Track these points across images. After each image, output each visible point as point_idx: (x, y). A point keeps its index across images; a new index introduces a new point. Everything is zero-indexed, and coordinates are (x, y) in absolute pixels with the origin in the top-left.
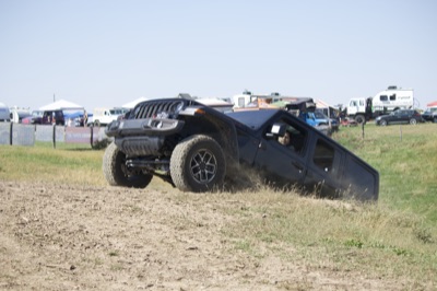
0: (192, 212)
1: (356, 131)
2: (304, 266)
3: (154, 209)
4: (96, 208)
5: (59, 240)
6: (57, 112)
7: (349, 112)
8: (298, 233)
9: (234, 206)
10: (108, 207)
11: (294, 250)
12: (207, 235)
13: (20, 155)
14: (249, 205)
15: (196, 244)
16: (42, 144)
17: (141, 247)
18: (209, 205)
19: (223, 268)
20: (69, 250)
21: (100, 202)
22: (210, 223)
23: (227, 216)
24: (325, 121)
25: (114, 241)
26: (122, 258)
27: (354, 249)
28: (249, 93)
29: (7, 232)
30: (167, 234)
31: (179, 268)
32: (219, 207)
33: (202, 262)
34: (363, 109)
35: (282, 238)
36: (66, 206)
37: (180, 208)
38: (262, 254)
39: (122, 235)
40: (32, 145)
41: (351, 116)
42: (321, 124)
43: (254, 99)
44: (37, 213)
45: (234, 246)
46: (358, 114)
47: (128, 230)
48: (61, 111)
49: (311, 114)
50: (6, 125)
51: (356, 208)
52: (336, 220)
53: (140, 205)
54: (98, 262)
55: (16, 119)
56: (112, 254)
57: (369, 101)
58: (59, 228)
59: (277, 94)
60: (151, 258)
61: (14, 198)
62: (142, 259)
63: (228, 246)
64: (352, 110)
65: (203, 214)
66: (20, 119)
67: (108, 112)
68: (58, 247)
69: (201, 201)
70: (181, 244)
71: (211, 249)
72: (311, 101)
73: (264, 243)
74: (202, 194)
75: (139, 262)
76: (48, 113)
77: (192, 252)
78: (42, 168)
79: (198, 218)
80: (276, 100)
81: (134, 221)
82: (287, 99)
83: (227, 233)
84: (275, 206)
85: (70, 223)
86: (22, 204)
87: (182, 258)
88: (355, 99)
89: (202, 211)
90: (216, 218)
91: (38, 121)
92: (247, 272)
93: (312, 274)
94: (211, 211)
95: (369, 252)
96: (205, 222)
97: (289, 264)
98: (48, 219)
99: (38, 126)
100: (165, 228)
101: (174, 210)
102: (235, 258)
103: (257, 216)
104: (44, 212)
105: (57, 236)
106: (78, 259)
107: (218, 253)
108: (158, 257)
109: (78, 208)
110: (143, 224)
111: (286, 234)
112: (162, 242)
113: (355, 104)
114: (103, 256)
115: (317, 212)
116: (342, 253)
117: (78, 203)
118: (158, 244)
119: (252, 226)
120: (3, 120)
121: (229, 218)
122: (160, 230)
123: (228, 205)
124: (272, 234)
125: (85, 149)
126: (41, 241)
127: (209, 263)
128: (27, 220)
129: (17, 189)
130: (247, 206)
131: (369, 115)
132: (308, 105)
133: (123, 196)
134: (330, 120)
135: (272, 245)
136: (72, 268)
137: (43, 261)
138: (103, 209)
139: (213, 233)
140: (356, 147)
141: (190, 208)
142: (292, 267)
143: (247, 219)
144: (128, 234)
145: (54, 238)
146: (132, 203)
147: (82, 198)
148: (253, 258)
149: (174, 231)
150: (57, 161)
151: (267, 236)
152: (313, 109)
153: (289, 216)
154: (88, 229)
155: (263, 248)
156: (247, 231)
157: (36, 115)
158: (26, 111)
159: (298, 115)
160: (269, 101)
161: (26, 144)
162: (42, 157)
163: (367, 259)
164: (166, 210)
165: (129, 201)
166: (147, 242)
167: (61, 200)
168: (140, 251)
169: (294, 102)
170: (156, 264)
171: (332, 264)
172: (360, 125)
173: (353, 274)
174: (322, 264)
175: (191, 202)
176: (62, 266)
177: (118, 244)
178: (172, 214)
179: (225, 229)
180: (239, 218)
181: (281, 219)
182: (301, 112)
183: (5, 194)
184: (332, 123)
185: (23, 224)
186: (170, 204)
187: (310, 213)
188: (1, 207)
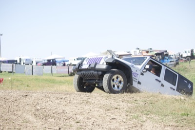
0: (113, 102)
1: (187, 64)
2: (163, 125)
3: (96, 102)
4: (70, 102)
5: (54, 116)
6: (53, 60)
7: (183, 56)
8: (160, 110)
9: (131, 99)
10: (75, 102)
11: (159, 118)
12: (120, 113)
13: (37, 79)
14: (138, 99)
15: (115, 117)
16: (46, 74)
17: (90, 119)
18: (120, 99)
19: (127, 127)
20: (58, 121)
21: (72, 99)
22: (121, 107)
23: (128, 104)
24: (173, 60)
25: (78, 116)
26: (82, 124)
27: (185, 117)
28: (138, 49)
29: (30, 114)
30: (102, 113)
31: (107, 127)
32: (125, 100)
33: (118, 124)
34: (189, 54)
35: (153, 113)
36: (57, 101)
37: (108, 101)
38: (144, 120)
39: (82, 113)
40: (42, 75)
41: (184, 57)
42: (171, 62)
43: (141, 51)
44: (44, 105)
45: (131, 117)
46: (187, 57)
47: (84, 112)
48: (55, 59)
49: (166, 57)
50: (30, 66)
51: (186, 99)
52: (177, 104)
53: (89, 100)
54: (71, 126)
55: (34, 64)
56: (77, 122)
57: (192, 51)
58: (54, 111)
59: (151, 49)
60: (95, 124)
61: (33, 98)
62: (91, 124)
63: (129, 117)
64: (185, 55)
65: (118, 103)
66: (37, 63)
67: (76, 59)
68: (53, 120)
69: (117, 98)
70: (108, 117)
71: (121, 119)
72: (166, 51)
73: (145, 116)
74: (117, 94)
75: (89, 125)
76: (49, 61)
77: (113, 120)
78: (47, 85)
79: (116, 106)
80: (151, 52)
81: (87, 107)
82: (155, 51)
83: (129, 111)
84: (150, 99)
85: (59, 109)
87: (109, 123)
88: (186, 50)
89: (117, 102)
90: (124, 105)
91: (44, 64)
92: (137, 128)
93: (166, 128)
94: (121, 102)
95: (192, 118)
96: (119, 107)
97: (156, 124)
98: (49, 107)
99: (45, 66)
100: (101, 110)
101: (105, 102)
102: (132, 122)
103: (142, 103)
104: (47, 104)
105: (53, 115)
106: (62, 125)
107: (124, 120)
108: (97, 123)
109: (62, 102)
110: (91, 108)
111: (154, 111)
112: (100, 116)
113: (186, 52)
114: (73, 123)
115: (168, 101)
116: (179, 119)
117: (62, 100)
118: (98, 117)
119: (140, 108)
120: (28, 64)
121: (129, 105)
122: (99, 111)
123: (129, 99)
124: (149, 111)
125: (66, 76)
126: (46, 117)
127: (120, 125)
128: (39, 108)
129: (35, 95)
130: (137, 99)
131: (192, 57)
132: (165, 53)
133: (82, 96)
134: (175, 60)
135: (149, 116)
136: (60, 129)
137: (47, 126)
138: (73, 102)
139: (122, 112)
140: (187, 72)
142: (157, 126)
143: (137, 105)
144: (84, 113)
145: (52, 116)
146: (86, 99)
147: (64, 98)
148: (140, 122)
149: (105, 111)
150: (53, 82)
151: (146, 112)
152: (167, 55)
153: (156, 103)
154: (67, 111)
155: (144, 117)
156: (138, 110)
157: (43, 62)
158: (39, 60)
159: (161, 58)
161: (39, 75)
162: (46, 80)
163: (190, 121)
164: (101, 102)
165: (85, 98)
166: (93, 117)
167: (54, 99)
168: (90, 120)
169: (160, 52)
170: (97, 126)
171: (175, 124)
172: (188, 62)
173: (184, 128)
174: (171, 124)
175: (113, 98)
176: (55, 128)
177: (80, 118)
178: (104, 104)
179: (128, 110)
180: (134, 105)
181: (153, 105)
182: (162, 57)
183: (29, 97)
184: (176, 61)
185: (37, 110)
186: (103, 99)
187: (165, 101)
188: (28, 103)
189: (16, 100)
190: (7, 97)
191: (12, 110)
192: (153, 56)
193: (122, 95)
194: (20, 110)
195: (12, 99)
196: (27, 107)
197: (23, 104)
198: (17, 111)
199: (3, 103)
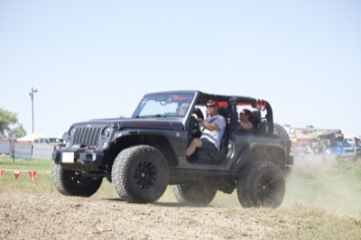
0: (239, 224)
3: (207, 222)
4: (160, 220)
9: (273, 219)
10: (169, 220)
14: (286, 218)
18: (253, 218)
21: (163, 215)
22: (253, 233)
23: (267, 228)
24: (351, 149)
28: (288, 126)
32: (261, 220)
36: (135, 218)
37: (229, 220)
42: (348, 151)
43: (292, 131)
44: (110, 224)
49: (340, 143)
52: (357, 231)
53: (196, 218)
58: (128, 237)
59: (311, 127)
61: (91, 211)
65: (248, 226)
69: (246, 215)
72: (340, 132)
74: (248, 209)
79: (244, 229)
80: (311, 132)
81: (190, 231)
82: (320, 130)
84: (308, 219)
85: (138, 232)
86: (97, 217)
89: (247, 224)
90: (260, 229)
94: (255, 224)
96: (249, 233)
98: (119, 229)
100: (216, 237)
101: (223, 222)
103: (293, 227)
104: (116, 223)
109: (145, 220)
110: (198, 234)
115: (342, 224)
117: (145, 216)
119: (288, 236)
121: (269, 229)
123: (269, 219)
128: (102, 230)
129: (94, 204)
130: (284, 219)
132: (337, 136)
134: (356, 148)
138: (165, 221)
141: (237, 221)
143: (284, 230)
146: (189, 216)
147: (147, 212)
152: (341, 139)
154: (152, 237)
159: (329, 144)
160: (305, 132)
164: (218, 223)
165: (186, 215)
167: (130, 214)
169: (328, 133)
175: (238, 216)
178: (222, 226)
179: (265, 238)
180: (277, 229)
181: (312, 230)
182: (331, 141)
183: (84, 208)
184: (357, 150)
185: (98, 233)
186: (220, 218)
187: (336, 225)
188: (81, 219)
189: (58, 213)
190: (43, 208)
191: (51, 231)
192: (315, 140)
193: (257, 210)
194: (65, 232)
195: (52, 210)
196: (79, 228)
197: (72, 222)
198: (60, 233)
199: (34, 217)
